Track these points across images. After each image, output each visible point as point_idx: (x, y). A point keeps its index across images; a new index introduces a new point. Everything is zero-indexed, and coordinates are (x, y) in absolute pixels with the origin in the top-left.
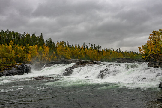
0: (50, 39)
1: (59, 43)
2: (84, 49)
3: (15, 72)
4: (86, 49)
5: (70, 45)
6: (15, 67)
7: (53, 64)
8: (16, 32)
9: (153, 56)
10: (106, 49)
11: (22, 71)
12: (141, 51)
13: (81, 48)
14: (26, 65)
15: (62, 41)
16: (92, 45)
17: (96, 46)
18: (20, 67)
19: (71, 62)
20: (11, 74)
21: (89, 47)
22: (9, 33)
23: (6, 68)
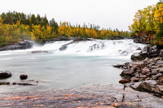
0: (53, 19)
1: (62, 23)
2: (84, 29)
3: (18, 47)
4: (86, 29)
5: (71, 25)
6: (18, 43)
7: (53, 41)
8: (22, 13)
9: (138, 33)
10: (104, 29)
11: (24, 46)
12: (130, 29)
13: (82, 28)
14: (28, 42)
15: (65, 22)
16: (91, 25)
17: (95, 26)
18: (22, 42)
19: (70, 40)
20: (14, 48)
21: (89, 27)
22: (15, 13)
23: (10, 44)
